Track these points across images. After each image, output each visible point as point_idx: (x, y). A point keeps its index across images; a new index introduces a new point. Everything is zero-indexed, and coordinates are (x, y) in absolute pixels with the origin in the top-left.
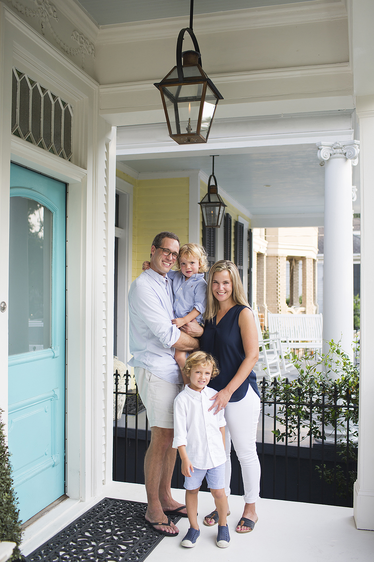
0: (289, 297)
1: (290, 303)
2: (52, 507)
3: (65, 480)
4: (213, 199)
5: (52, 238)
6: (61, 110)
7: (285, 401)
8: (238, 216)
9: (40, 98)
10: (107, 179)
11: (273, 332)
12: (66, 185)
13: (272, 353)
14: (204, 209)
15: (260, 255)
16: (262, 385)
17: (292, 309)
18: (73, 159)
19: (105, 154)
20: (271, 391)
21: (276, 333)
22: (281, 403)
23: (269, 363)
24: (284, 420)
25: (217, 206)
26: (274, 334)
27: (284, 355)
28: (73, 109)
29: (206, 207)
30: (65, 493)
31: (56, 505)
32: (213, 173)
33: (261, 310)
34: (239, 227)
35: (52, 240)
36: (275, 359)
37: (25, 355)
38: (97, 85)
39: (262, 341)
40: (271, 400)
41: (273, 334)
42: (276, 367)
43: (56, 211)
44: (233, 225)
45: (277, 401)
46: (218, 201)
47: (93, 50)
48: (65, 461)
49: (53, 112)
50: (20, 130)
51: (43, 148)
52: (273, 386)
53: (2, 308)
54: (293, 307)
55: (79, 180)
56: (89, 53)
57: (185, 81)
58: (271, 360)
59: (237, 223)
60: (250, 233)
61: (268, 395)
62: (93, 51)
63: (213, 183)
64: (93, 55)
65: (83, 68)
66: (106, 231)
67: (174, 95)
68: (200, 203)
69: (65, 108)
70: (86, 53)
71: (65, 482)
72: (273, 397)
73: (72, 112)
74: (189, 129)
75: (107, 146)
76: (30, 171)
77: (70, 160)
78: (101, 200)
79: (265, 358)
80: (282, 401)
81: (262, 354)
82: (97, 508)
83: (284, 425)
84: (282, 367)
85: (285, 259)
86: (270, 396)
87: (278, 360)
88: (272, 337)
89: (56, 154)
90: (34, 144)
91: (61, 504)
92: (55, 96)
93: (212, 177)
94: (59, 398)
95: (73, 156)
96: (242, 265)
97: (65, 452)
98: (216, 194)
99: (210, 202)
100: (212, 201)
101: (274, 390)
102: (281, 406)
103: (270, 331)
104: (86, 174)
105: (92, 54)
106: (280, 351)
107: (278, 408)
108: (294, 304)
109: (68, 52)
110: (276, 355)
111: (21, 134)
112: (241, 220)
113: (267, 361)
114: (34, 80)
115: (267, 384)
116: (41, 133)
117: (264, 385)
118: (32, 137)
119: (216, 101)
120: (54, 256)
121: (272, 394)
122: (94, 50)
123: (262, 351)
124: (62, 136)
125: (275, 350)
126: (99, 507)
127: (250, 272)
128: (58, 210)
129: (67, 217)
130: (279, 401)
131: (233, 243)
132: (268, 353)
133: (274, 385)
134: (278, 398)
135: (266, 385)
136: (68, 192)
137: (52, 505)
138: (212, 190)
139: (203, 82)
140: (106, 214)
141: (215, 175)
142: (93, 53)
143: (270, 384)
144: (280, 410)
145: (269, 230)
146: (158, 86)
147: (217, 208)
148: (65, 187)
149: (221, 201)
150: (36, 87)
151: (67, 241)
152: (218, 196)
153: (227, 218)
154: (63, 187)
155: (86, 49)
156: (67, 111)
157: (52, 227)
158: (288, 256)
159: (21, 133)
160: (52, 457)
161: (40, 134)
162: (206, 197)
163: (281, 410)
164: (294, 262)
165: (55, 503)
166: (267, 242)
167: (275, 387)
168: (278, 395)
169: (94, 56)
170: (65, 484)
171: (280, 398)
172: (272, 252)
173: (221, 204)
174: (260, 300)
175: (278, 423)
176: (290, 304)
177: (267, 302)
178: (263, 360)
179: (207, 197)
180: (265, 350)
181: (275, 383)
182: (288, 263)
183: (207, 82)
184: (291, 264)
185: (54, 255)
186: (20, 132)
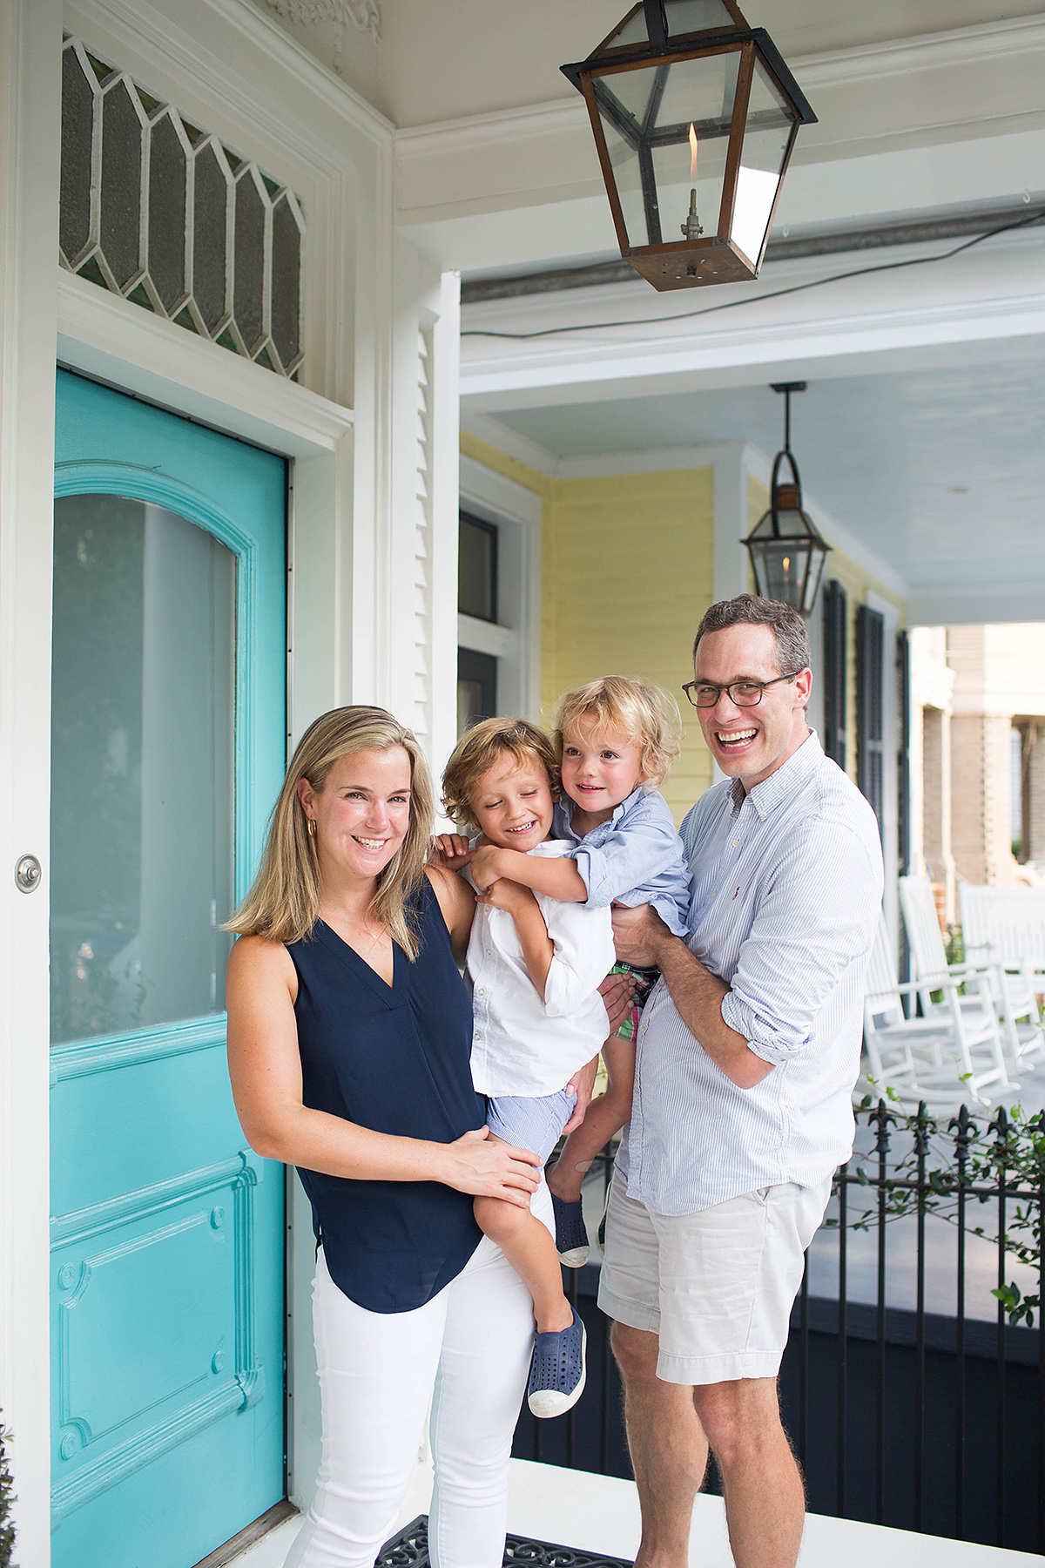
0: (1017, 836)
1: (1022, 851)
2: (238, 1550)
3: (285, 1452)
4: (788, 526)
5: (236, 639)
6: (262, 209)
7: (1038, 1187)
8: (865, 589)
9: (181, 161)
10: (427, 447)
11: (977, 943)
12: (286, 462)
13: (977, 1008)
14: (759, 562)
15: (930, 713)
16: (955, 1131)
17: (1028, 870)
18: (306, 375)
19: (419, 363)
20: (989, 1153)
21: (988, 946)
22: (1024, 1196)
23: (968, 1042)
24: (1033, 1252)
25: (801, 549)
26: (981, 947)
27: (1013, 1015)
28: (307, 207)
29: (765, 551)
30: (287, 1496)
31: (250, 1543)
32: (787, 446)
33: (937, 873)
34: (870, 622)
35: (236, 648)
36: (987, 1028)
37: (130, 1037)
38: (387, 129)
39: (944, 972)
40: (989, 1184)
41: (975, 948)
42: (988, 1054)
43: (250, 547)
44: (851, 616)
45: (1007, 1184)
46: (804, 531)
47: (374, 14)
48: (285, 1388)
49: (231, 212)
50: (103, 262)
51: (196, 331)
52: (995, 1133)
53: (23, 876)
54: (1030, 865)
55: (328, 444)
56: (361, 22)
57: (674, 46)
58: (974, 1030)
59: (862, 611)
60: (903, 643)
61: (976, 1166)
62: (373, 18)
63: (785, 478)
64: (374, 30)
65: (337, 70)
66: (426, 619)
67: (639, 118)
68: (748, 542)
69: (277, 201)
70: (347, 19)
71: (286, 1460)
72: (994, 1171)
73: (301, 216)
74: (691, 228)
75: (428, 335)
76: (150, 409)
77: (295, 378)
78: (407, 515)
79: (955, 1027)
80: (1025, 1187)
81: (947, 1011)
82: (388, 1557)
83: (1034, 1266)
84: (1008, 1053)
85: (1008, 723)
86: (986, 1172)
87: (995, 1032)
88: (973, 959)
89: (244, 355)
90: (162, 315)
91: (270, 1536)
92: (240, 161)
93: (785, 461)
94: (260, 1178)
95: (306, 364)
96: (880, 738)
97: (285, 1358)
98: (796, 513)
99: (776, 535)
100: (783, 531)
101: (998, 1150)
102: (1024, 1205)
103: (967, 939)
104: (352, 424)
105: (369, 26)
106: (1003, 1002)
107: (1010, 1212)
108: (1034, 854)
109: (280, 9)
110: (991, 1017)
111: (108, 276)
112: (876, 603)
113: (963, 1034)
114: (159, 99)
115: (975, 1128)
116: (186, 280)
117: (963, 1132)
118: (152, 289)
119: (789, 128)
120: (243, 702)
121: (990, 1162)
122: (376, 11)
123: (944, 1003)
124: (264, 297)
125: (987, 997)
126: (397, 1554)
127: (903, 760)
128: (257, 545)
129: (291, 570)
130: (1014, 1185)
131: (850, 672)
132: (966, 1009)
133: (999, 1134)
134: (1010, 1175)
135: (970, 1132)
136: (292, 488)
137: (239, 1542)
138: (785, 499)
139: (739, 45)
140: (426, 562)
141: (793, 451)
142: (372, 24)
143: (983, 1126)
144: (1019, 1217)
145: (960, 632)
146: (578, 74)
147: (802, 557)
148: (281, 471)
149: (814, 533)
150: (167, 120)
151: (290, 651)
152: (805, 519)
153: (833, 596)
154: (275, 470)
155: (348, 8)
156: (283, 214)
157: (236, 602)
158: (1016, 716)
159: (108, 272)
160: (237, 1377)
161: (184, 283)
162: (765, 522)
163: (1024, 1215)
164: (1032, 735)
165: (247, 1534)
166: (951, 673)
167: (1002, 1140)
168: (1011, 1168)
169: (379, 34)
170: (285, 1467)
171: (1017, 1177)
172: (968, 705)
173: (813, 541)
174: (932, 846)
175: (1011, 1258)
176: (1020, 857)
177: (953, 850)
178: (951, 1032)
179: (768, 522)
180: (953, 999)
181: (1001, 1124)
182: (1016, 735)
183: (756, 43)
184: (1024, 739)
185: (244, 695)
186: (105, 268)
